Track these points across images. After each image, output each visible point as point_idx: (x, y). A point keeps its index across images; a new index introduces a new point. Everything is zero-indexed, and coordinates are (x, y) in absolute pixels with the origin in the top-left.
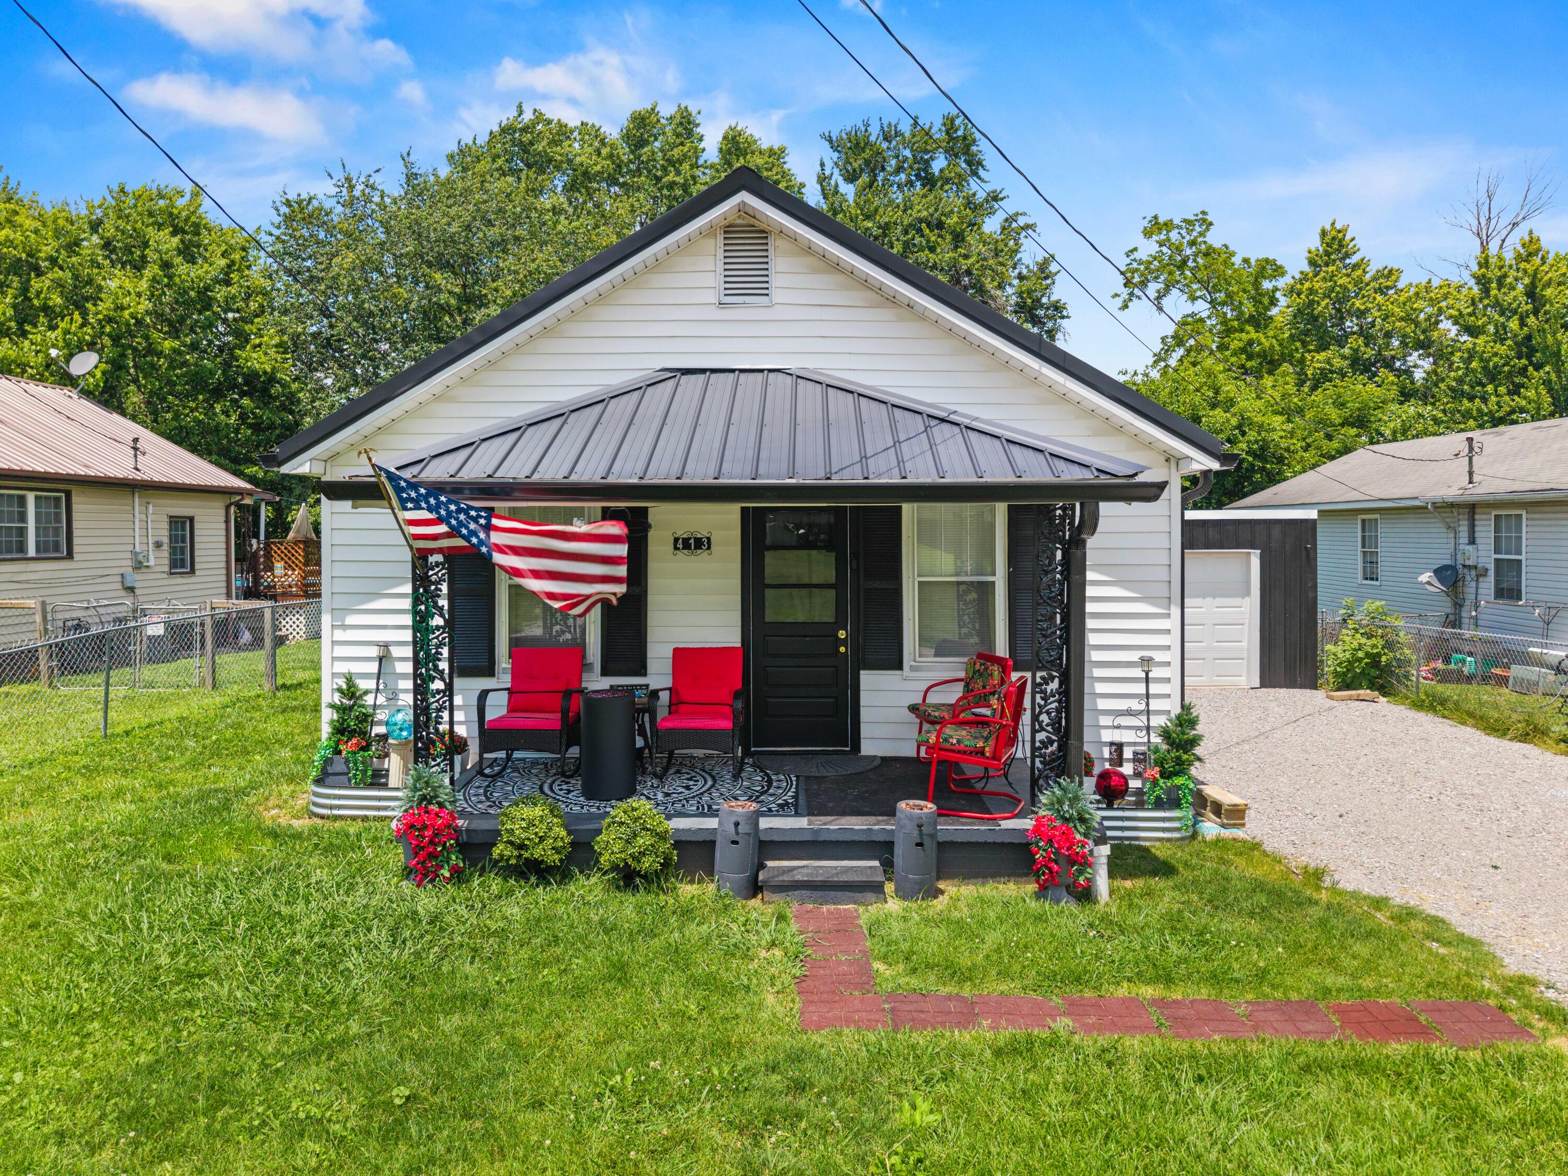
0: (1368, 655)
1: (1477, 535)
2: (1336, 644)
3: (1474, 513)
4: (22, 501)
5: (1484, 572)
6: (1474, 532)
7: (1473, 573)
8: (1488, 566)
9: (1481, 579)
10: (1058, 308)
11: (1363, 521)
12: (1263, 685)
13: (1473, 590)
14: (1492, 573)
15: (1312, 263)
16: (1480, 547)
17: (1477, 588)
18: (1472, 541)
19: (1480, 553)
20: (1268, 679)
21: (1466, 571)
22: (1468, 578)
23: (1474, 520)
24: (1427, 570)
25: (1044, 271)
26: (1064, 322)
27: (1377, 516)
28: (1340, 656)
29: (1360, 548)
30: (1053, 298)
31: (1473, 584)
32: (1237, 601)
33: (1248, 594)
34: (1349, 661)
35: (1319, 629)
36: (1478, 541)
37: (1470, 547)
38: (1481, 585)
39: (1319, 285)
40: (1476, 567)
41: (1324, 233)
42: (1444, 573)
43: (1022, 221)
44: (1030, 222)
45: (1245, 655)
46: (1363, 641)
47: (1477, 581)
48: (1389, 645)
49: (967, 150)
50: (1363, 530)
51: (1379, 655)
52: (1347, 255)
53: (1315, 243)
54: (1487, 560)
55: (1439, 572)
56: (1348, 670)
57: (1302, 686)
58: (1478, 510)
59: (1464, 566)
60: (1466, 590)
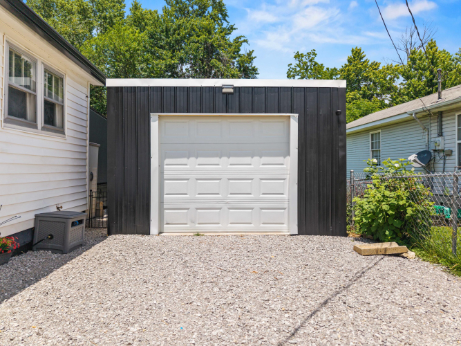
0: (392, 206)
1: (443, 130)
2: (362, 197)
3: (442, 117)
5: (450, 153)
6: (442, 129)
7: (442, 154)
8: (453, 149)
9: (447, 158)
10: (254, 70)
11: (372, 135)
12: (300, 232)
13: (442, 165)
14: (456, 153)
15: (349, 61)
16: (446, 138)
17: (445, 164)
18: (440, 134)
19: (446, 142)
20: (306, 226)
21: (436, 154)
22: (438, 158)
23: (442, 121)
24: (413, 153)
26: (257, 75)
27: (380, 131)
28: (365, 207)
29: (370, 149)
31: (442, 162)
32: (280, 159)
33: (288, 153)
34: (374, 213)
35: (348, 184)
36: (444, 134)
37: (440, 138)
38: (447, 162)
39: (351, 68)
40: (443, 151)
41: (353, 51)
42: (422, 156)
43: (243, 39)
45: (286, 206)
46: (387, 193)
47: (445, 159)
48: (414, 197)
50: (372, 140)
51: (403, 207)
52: (362, 58)
53: (350, 54)
54: (452, 145)
55: (420, 155)
56: (373, 220)
57: (333, 234)
58: (444, 115)
59: (435, 151)
60: (436, 165)
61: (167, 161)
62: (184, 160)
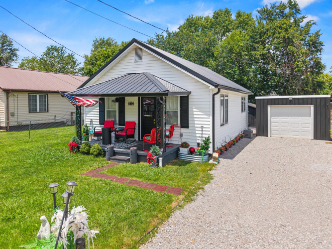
4: (36, 96)
10: (321, 44)
12: (314, 139)
20: (316, 137)
25: (317, 35)
26: (323, 47)
30: (320, 41)
33: (310, 116)
43: (312, 22)
44: (314, 22)
45: (310, 131)
49: (295, 7)
61: (272, 118)
62: (277, 117)
